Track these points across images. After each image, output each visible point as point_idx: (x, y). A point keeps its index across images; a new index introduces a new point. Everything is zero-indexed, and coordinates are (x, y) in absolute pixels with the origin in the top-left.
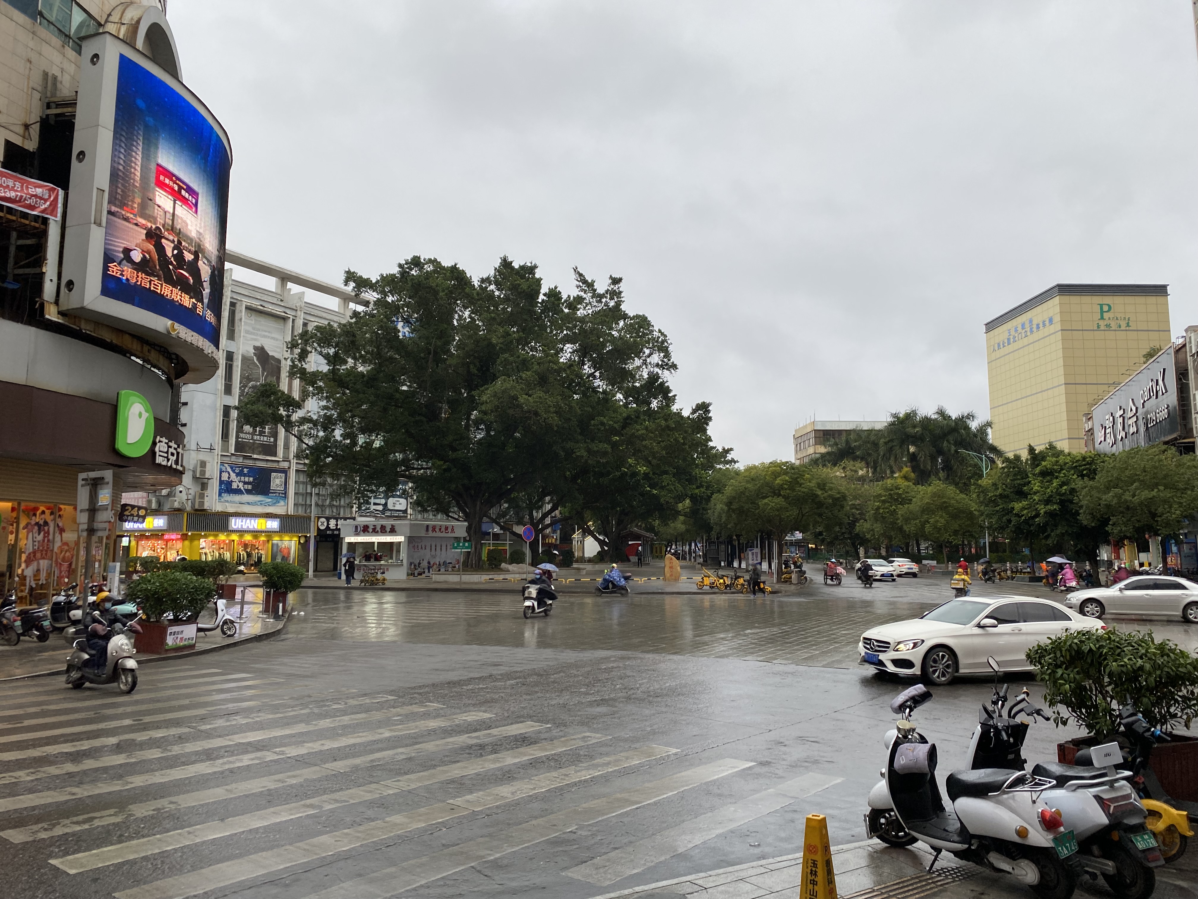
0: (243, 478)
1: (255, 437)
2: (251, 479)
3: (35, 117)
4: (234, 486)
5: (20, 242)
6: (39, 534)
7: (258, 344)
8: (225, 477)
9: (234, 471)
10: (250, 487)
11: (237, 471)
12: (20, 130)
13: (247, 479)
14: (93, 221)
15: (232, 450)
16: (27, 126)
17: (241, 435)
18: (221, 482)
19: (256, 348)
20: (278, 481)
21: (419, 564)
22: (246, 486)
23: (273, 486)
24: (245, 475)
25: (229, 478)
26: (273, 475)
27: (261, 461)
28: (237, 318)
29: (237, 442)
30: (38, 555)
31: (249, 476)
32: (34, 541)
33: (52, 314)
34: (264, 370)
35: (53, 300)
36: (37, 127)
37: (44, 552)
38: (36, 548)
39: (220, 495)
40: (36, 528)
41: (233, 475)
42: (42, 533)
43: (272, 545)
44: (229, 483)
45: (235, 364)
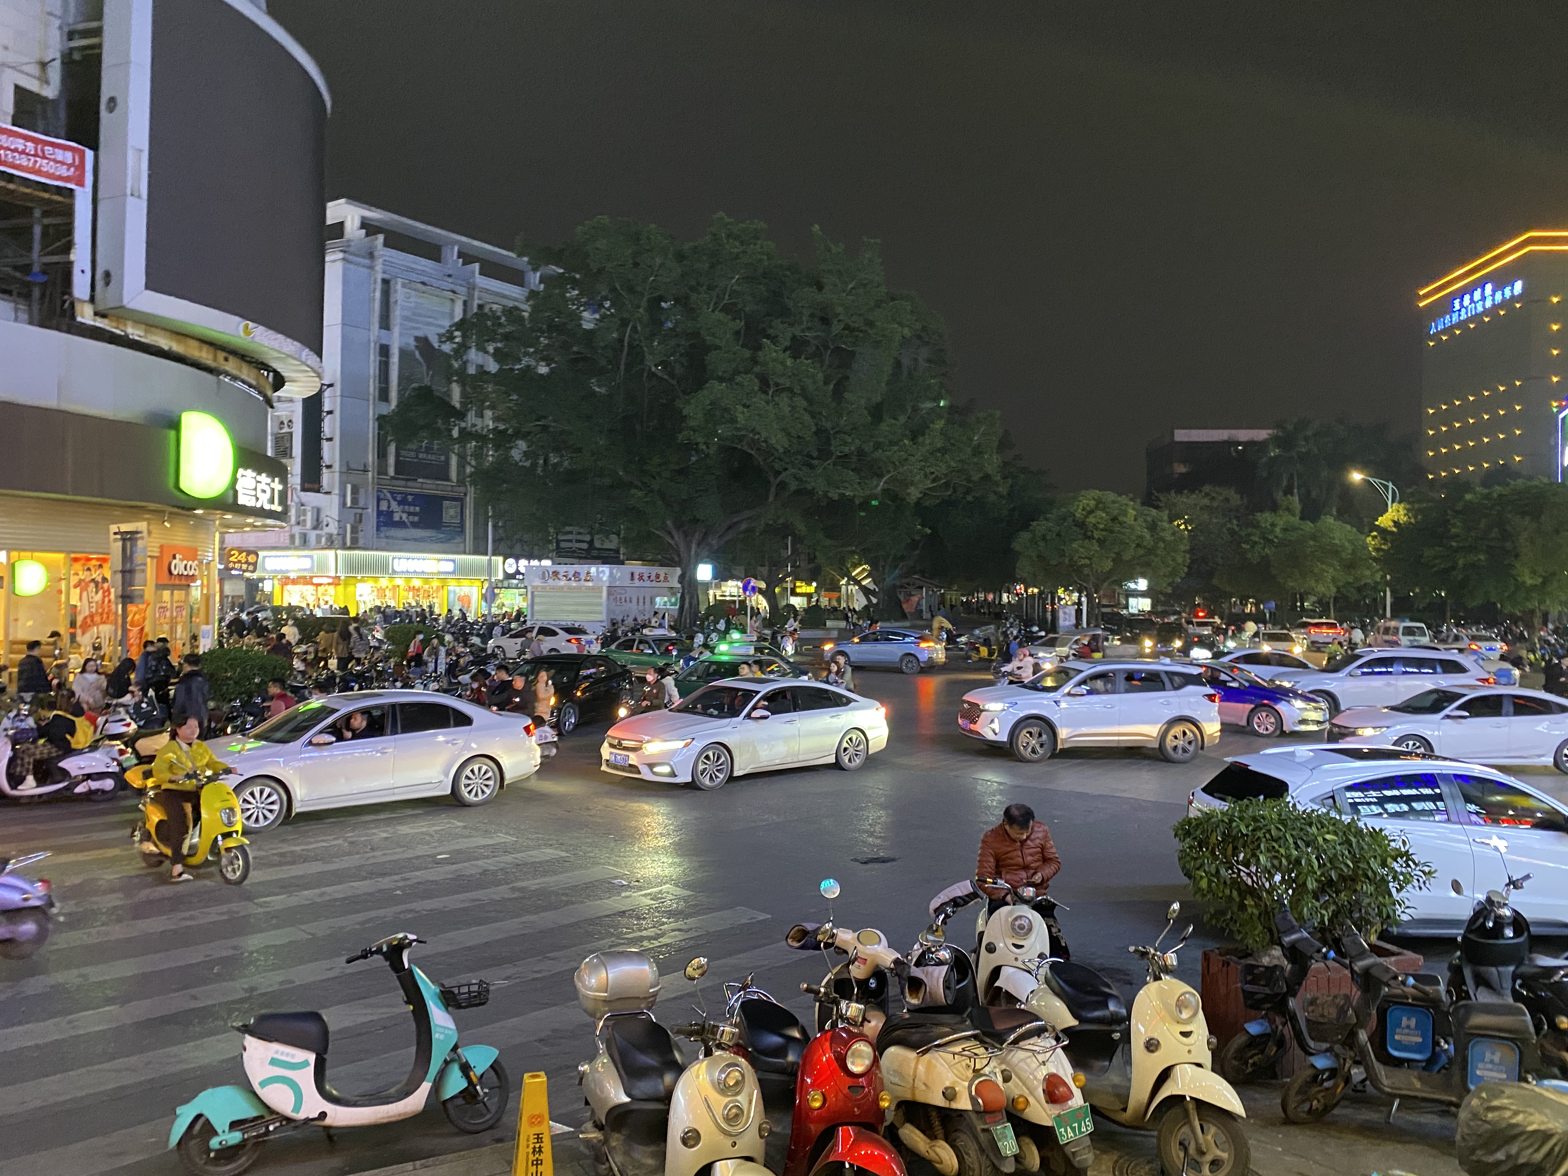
0: (406, 507)
1: (421, 456)
2: (418, 509)
3: (54, 50)
4: (396, 517)
5: (46, 221)
6: (97, 592)
7: (420, 334)
8: (384, 506)
9: (395, 499)
10: (416, 519)
11: (399, 497)
12: (35, 70)
13: (412, 509)
14: (129, 192)
15: (391, 471)
16: (43, 65)
17: (403, 453)
18: (380, 513)
19: (417, 339)
20: (452, 512)
21: (623, 621)
22: (411, 518)
23: (446, 518)
24: (409, 504)
25: (389, 507)
26: (446, 503)
27: (427, 486)
28: (392, 300)
29: (397, 462)
30: (97, 619)
31: (415, 505)
32: (90, 603)
33: (86, 315)
34: (428, 368)
35: (86, 296)
36: (57, 64)
37: (105, 616)
38: (94, 610)
39: (378, 529)
40: (92, 585)
41: (394, 506)
42: (101, 592)
43: (449, 592)
44: (390, 514)
45: (391, 360)
